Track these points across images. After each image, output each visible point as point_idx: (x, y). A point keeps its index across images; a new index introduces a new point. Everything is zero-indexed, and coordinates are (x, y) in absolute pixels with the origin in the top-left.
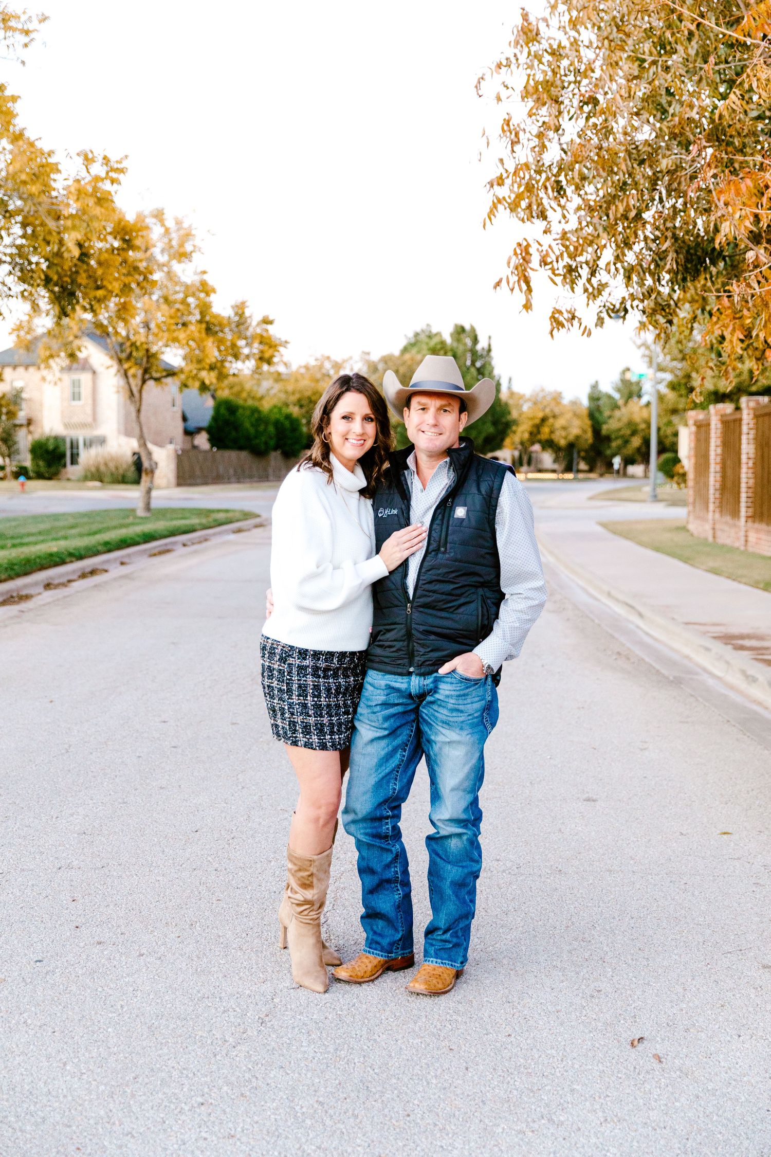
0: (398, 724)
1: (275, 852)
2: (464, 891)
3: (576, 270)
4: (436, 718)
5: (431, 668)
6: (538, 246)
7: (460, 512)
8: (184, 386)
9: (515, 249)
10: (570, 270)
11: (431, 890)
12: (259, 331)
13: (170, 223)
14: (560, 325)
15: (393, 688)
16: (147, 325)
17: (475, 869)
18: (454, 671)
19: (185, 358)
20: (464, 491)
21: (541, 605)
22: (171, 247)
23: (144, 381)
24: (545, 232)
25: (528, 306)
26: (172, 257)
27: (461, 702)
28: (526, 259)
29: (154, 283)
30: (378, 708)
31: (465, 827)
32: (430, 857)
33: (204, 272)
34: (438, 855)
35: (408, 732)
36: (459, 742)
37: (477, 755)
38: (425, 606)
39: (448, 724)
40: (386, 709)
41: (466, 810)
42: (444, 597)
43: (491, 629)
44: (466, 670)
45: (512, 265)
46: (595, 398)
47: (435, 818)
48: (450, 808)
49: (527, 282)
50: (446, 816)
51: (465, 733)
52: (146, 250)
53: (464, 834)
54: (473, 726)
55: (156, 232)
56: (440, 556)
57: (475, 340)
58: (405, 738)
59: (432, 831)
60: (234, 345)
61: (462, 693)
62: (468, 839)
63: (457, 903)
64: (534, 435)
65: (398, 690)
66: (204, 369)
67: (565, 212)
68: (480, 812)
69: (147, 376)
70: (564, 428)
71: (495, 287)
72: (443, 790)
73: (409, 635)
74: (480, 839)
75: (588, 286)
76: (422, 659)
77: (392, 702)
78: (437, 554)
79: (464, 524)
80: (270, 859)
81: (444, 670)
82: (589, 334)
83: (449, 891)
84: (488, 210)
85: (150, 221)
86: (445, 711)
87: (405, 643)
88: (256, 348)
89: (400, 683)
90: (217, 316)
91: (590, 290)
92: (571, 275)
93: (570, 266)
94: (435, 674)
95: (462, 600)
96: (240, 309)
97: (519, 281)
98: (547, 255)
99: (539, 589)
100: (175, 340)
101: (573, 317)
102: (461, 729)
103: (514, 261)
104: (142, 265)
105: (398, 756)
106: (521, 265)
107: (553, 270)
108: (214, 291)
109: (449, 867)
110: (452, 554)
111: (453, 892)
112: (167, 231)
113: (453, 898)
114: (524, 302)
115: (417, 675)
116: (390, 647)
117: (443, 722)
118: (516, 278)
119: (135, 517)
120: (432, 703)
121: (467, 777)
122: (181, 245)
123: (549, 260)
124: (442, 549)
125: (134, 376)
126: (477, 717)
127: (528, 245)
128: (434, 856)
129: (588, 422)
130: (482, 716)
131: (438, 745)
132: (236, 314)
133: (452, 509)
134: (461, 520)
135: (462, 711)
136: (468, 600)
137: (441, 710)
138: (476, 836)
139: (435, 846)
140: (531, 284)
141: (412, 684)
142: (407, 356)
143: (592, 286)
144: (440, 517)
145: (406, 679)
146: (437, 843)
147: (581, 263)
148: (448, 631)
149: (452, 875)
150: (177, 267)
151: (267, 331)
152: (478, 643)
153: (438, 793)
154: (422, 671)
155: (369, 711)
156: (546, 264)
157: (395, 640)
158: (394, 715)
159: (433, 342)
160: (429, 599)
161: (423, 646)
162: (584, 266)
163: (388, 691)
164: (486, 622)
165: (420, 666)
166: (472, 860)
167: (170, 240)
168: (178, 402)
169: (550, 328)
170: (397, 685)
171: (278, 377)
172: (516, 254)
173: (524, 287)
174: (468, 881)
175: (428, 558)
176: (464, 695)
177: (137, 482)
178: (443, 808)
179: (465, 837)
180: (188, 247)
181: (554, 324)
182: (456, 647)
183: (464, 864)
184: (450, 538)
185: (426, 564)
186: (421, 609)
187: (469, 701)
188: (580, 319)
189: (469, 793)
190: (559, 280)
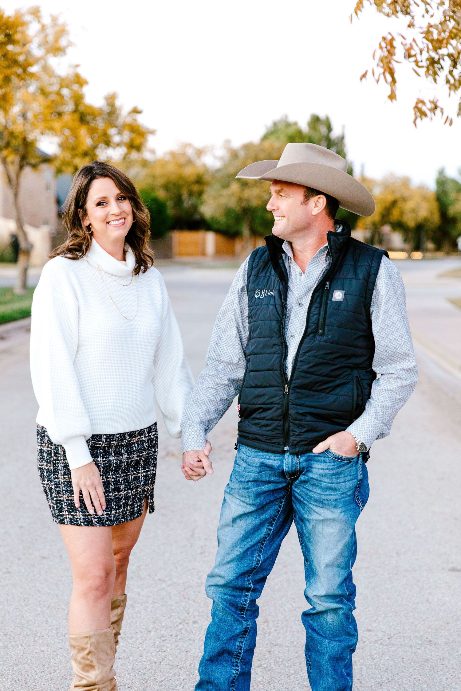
0: (268, 501)
1: (154, 623)
2: (342, 664)
3: (438, 62)
4: (310, 497)
5: (305, 448)
6: (402, 40)
7: (338, 296)
8: (59, 171)
9: (380, 44)
10: (433, 62)
11: (309, 666)
12: (129, 120)
13: (46, 20)
14: (423, 114)
15: (266, 466)
16: (24, 115)
17: (351, 643)
18: (327, 450)
19: (61, 146)
20: (341, 276)
21: (412, 386)
22: (47, 42)
23: (21, 167)
24: (409, 26)
25: (392, 97)
26: (48, 52)
27: (334, 481)
28: (391, 53)
29: (32, 75)
30: (250, 484)
31: (340, 602)
32: (307, 632)
33: (77, 66)
34: (315, 630)
35: (276, 507)
36: (333, 520)
37: (351, 532)
38: (301, 387)
39: (322, 503)
40: (258, 486)
41: (341, 585)
42: (322, 378)
43: (364, 409)
44: (339, 449)
45: (377, 57)
46: (442, 182)
47: (310, 594)
48: (325, 584)
49: (392, 73)
50: (323, 592)
51: (338, 511)
52: (24, 45)
53: (340, 608)
54: (345, 504)
55: (33, 29)
56: (318, 337)
57: (330, 129)
58: (273, 513)
59: (307, 607)
60: (105, 134)
61: (335, 471)
62: (343, 614)
63: (336, 676)
64: (385, 217)
65: (271, 468)
66: (77, 155)
67: (428, 7)
68: (354, 587)
69: (24, 162)
70: (414, 211)
71: (361, 79)
72: (317, 567)
73: (285, 415)
74: (354, 613)
75: (450, 77)
76: (298, 439)
77: (263, 479)
78: (314, 337)
79: (342, 307)
80: (150, 629)
81: (319, 449)
82: (451, 124)
83: (326, 666)
84: (355, 6)
85: (28, 18)
86: (319, 490)
87: (281, 423)
88: (126, 136)
89: (273, 460)
90: (90, 107)
91: (452, 81)
92: (434, 67)
93: (433, 59)
94: (309, 454)
95: (338, 382)
96: (111, 100)
97: (384, 73)
98: (411, 48)
99: (410, 370)
100: (51, 129)
101: (436, 107)
102: (335, 507)
103: (379, 54)
104: (21, 58)
105: (264, 529)
106: (386, 57)
107: (416, 62)
108: (86, 83)
109: (326, 641)
110: (330, 337)
111: (331, 667)
112: (43, 28)
113: (331, 672)
114: (389, 93)
115: (291, 454)
116: (267, 425)
117: (317, 501)
118: (382, 70)
119: (13, 295)
120: (305, 482)
121: (341, 554)
122: (56, 40)
123: (413, 53)
124: (320, 331)
125: (13, 163)
126: (349, 496)
127: (393, 39)
128: (310, 631)
129: (434, 206)
130: (354, 494)
131: (312, 523)
132: (108, 105)
133: (330, 293)
134: (339, 303)
135: (335, 490)
136: (343, 381)
137: (315, 489)
138: (351, 610)
139: (311, 622)
140: (396, 76)
141: (285, 461)
142: (267, 144)
143: (453, 77)
144: (318, 300)
145: (278, 457)
146: (313, 619)
147: (443, 55)
148: (324, 412)
149: (329, 649)
150: (53, 61)
151: (135, 120)
152: (351, 422)
153: (312, 570)
154: (297, 450)
155: (240, 486)
156: (410, 56)
157: (271, 419)
158: (265, 493)
159: (291, 131)
160: (307, 381)
161: (299, 426)
162: (446, 58)
163: (261, 469)
164: (360, 402)
165: (293, 446)
166: (349, 634)
167: (46, 36)
168: (53, 186)
169: (413, 117)
170: (270, 462)
171: (145, 164)
172: (381, 47)
173: (389, 79)
174: (345, 655)
175: (306, 340)
176: (337, 474)
177: (15, 260)
178: (319, 585)
179: (341, 612)
180: (63, 42)
181: (418, 114)
182: (329, 427)
183: (341, 638)
184: (327, 321)
185: (304, 345)
186: (299, 390)
187: (342, 480)
188: (442, 109)
189: (343, 568)
190: (422, 71)
